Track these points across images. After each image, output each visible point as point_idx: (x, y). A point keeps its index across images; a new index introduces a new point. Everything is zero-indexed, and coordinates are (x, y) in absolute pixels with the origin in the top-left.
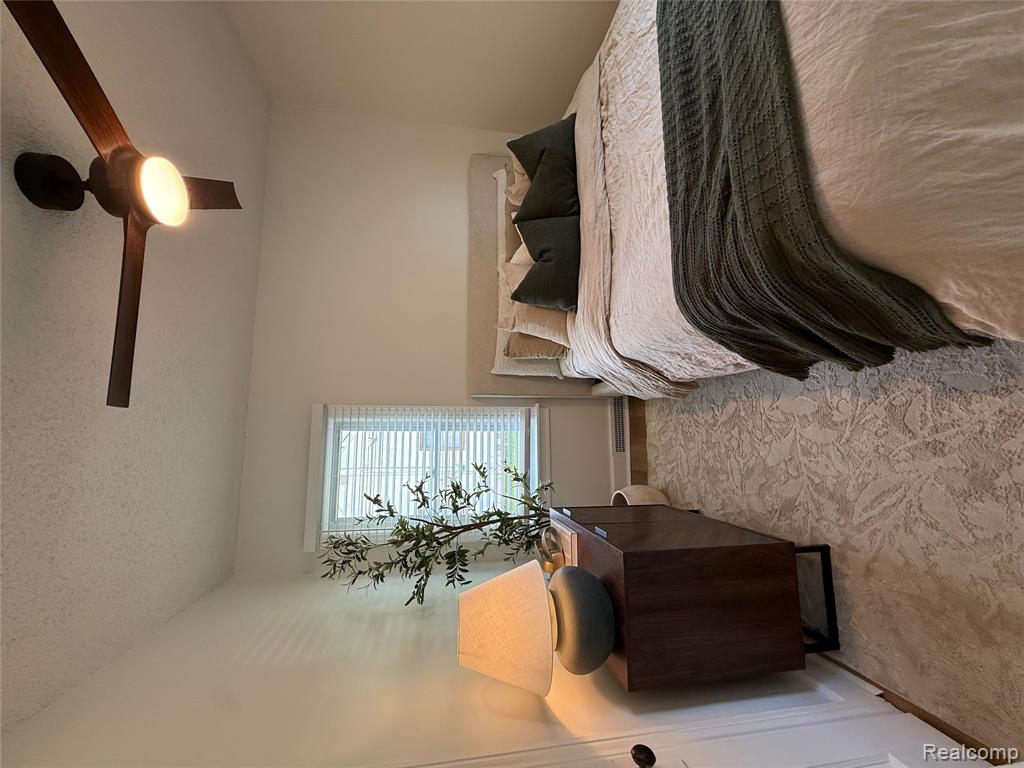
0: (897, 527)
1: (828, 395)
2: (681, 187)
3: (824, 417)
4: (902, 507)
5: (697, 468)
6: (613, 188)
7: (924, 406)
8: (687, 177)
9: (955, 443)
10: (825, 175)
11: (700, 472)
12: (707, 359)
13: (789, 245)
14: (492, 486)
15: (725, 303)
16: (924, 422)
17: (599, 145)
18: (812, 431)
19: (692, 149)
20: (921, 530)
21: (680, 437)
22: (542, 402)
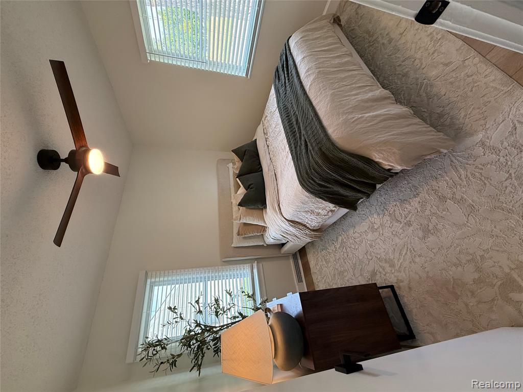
0: (410, 262)
1: (370, 219)
2: (293, 148)
3: (372, 229)
4: (408, 253)
5: (335, 275)
6: (273, 159)
7: (399, 210)
8: (295, 144)
9: (413, 219)
10: (330, 131)
11: (336, 276)
12: (320, 211)
13: (327, 153)
14: (236, 303)
15: (316, 179)
16: (401, 216)
17: (266, 147)
18: (370, 236)
19: (294, 136)
20: (417, 260)
21: (324, 263)
22: (258, 260)
